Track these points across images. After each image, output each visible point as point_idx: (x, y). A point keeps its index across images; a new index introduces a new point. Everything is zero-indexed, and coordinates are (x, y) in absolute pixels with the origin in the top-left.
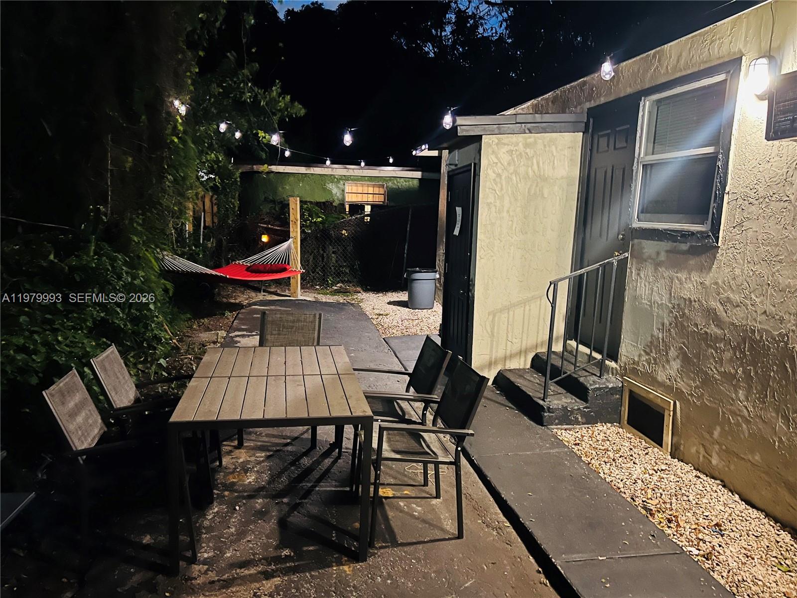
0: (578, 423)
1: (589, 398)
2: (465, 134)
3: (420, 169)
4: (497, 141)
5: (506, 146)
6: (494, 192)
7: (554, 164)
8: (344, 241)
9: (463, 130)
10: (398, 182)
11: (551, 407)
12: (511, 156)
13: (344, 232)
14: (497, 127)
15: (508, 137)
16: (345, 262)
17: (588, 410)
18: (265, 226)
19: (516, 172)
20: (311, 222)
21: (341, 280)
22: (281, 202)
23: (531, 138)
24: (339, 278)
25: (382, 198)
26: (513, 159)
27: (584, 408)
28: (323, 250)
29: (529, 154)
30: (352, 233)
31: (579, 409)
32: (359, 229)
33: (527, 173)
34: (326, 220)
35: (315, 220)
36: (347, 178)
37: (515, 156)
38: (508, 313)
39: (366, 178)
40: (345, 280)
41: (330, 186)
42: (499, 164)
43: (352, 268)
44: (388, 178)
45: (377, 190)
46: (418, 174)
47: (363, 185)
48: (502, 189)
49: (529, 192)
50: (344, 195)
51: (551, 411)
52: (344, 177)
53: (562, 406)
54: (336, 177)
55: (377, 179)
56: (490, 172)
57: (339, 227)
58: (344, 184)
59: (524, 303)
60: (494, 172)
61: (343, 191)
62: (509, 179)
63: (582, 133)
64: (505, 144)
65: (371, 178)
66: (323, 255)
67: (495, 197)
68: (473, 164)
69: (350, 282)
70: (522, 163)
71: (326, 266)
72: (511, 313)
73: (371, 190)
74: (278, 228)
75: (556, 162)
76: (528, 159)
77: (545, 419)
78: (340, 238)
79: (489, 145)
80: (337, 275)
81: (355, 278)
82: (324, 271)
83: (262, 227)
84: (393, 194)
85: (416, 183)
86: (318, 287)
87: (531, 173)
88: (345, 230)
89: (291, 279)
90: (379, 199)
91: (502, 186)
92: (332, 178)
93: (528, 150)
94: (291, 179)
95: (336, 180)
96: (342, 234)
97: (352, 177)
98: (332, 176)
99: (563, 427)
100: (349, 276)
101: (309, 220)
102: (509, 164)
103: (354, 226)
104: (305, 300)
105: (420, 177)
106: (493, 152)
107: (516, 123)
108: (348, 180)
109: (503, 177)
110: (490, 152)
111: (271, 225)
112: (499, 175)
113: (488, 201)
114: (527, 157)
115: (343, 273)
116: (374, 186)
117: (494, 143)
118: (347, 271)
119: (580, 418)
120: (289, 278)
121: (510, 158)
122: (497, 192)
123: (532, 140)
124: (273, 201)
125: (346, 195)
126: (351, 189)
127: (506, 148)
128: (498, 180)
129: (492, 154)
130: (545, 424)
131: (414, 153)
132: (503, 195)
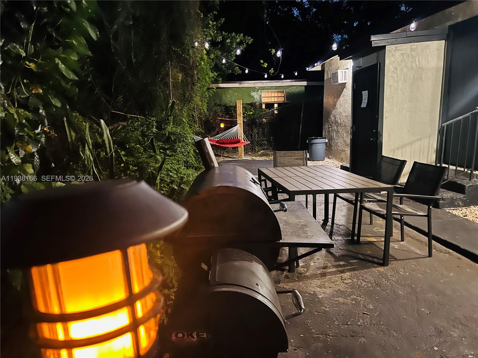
0: (460, 206)
1: (466, 191)
2: (376, 45)
3: (306, 80)
4: (394, 48)
5: (400, 51)
6: (393, 78)
7: (428, 60)
8: (264, 126)
9: (376, 43)
10: (292, 89)
11: (444, 197)
12: (403, 57)
13: (264, 120)
14: (396, 40)
15: (401, 46)
16: (265, 138)
17: (466, 198)
18: (221, 118)
19: (406, 66)
20: (247, 114)
21: (263, 148)
22: (225, 105)
23: (415, 45)
24: (261, 147)
25: (283, 99)
26: (404, 59)
27: (463, 197)
28: (252, 131)
29: (413, 55)
30: (269, 120)
31: (460, 198)
32: (273, 118)
33: (412, 66)
34: (255, 113)
35: (249, 113)
36: (263, 88)
37: (405, 56)
38: (402, 150)
39: (274, 88)
40: (265, 148)
41: (253, 94)
42: (396, 62)
43: (268, 141)
44: (286, 87)
45: (280, 95)
46: (305, 83)
47: (271, 92)
48: (397, 76)
49: (414, 77)
50: (261, 99)
51: (444, 199)
52: (261, 88)
53: (450, 196)
54: (257, 88)
55: (280, 87)
56: (391, 67)
57: (261, 117)
58: (261, 92)
59: (411, 144)
60: (393, 66)
61: (261, 96)
62: (402, 70)
63: (444, 41)
64: (399, 50)
65: (277, 88)
66: (252, 134)
67: (394, 81)
68: (379, 63)
69: (268, 149)
70: (409, 61)
71: (254, 141)
72: (404, 149)
73: (276, 95)
74: (228, 119)
75: (429, 59)
76: (413, 57)
77: (440, 205)
78: (261, 124)
79: (390, 51)
80: (260, 146)
81: (271, 146)
82: (253, 143)
83: (219, 119)
84: (290, 96)
85: (303, 88)
86: (250, 153)
87: (414, 65)
88: (265, 119)
89: (239, 148)
90: (281, 100)
91: (398, 75)
92: (254, 89)
93: (413, 53)
94: (231, 91)
95: (256, 90)
96: (263, 121)
97: (266, 88)
98: (254, 88)
99: (452, 208)
100: (267, 146)
101: (246, 113)
102: (402, 61)
103: (270, 116)
104: (247, 159)
105: (306, 85)
106: (392, 55)
107: (407, 37)
108: (263, 90)
109: (398, 70)
110: (391, 55)
111: (224, 118)
112: (396, 69)
113: (390, 84)
114: (412, 57)
115: (264, 144)
116: (278, 92)
117: (393, 50)
118: (266, 143)
119: (461, 203)
120: (238, 147)
121: (403, 58)
122: (395, 78)
123: (415, 47)
124: (220, 105)
125: (262, 98)
126: (265, 95)
127: (400, 52)
128: (395, 71)
129: (392, 56)
130: (440, 207)
131: (307, 69)
132: (398, 80)
